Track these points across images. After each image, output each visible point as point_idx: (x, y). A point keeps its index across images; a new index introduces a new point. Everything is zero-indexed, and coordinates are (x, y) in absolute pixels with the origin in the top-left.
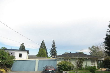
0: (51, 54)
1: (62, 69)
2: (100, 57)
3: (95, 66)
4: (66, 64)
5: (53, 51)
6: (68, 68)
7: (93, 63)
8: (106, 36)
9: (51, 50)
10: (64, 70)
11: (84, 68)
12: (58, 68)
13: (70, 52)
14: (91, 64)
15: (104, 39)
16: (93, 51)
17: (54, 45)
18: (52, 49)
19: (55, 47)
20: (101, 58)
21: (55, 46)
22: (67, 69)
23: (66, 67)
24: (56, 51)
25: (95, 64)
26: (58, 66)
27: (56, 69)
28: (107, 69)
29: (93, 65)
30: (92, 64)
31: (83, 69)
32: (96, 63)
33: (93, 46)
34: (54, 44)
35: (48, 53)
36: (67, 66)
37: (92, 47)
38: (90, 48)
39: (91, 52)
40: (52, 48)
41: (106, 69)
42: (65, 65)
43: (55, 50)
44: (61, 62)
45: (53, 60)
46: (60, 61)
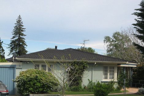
0: (11, 51)
1: (27, 89)
2: (126, 61)
3: (112, 82)
4: (37, 77)
5: (17, 46)
6: (43, 86)
7: (109, 74)
8: (140, 7)
9: (13, 42)
10: (32, 93)
11: (85, 88)
12: (18, 86)
13: (56, 47)
14: (103, 76)
15: (135, 14)
16: (116, 46)
17: (19, 30)
18: (14, 39)
19: (22, 35)
20: (127, 63)
21: (22, 31)
22: (41, 89)
23: (38, 84)
24: (25, 44)
25: (113, 78)
26: (18, 81)
27: (14, 89)
28: (139, 91)
29: (109, 80)
30: (106, 78)
31: (83, 90)
32: (116, 74)
33: (116, 33)
34: (21, 25)
35: (3, 50)
36: (40, 82)
37: (114, 36)
38: (107, 39)
39: (111, 47)
40: (14, 37)
41: (139, 89)
42: (36, 80)
43: (23, 42)
44: (26, 72)
45: (6, 67)
46: (24, 70)
